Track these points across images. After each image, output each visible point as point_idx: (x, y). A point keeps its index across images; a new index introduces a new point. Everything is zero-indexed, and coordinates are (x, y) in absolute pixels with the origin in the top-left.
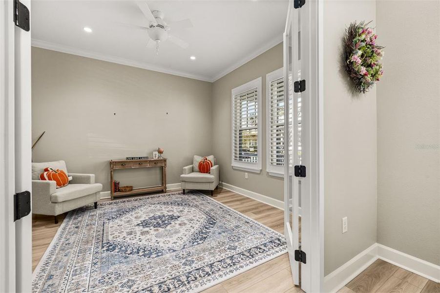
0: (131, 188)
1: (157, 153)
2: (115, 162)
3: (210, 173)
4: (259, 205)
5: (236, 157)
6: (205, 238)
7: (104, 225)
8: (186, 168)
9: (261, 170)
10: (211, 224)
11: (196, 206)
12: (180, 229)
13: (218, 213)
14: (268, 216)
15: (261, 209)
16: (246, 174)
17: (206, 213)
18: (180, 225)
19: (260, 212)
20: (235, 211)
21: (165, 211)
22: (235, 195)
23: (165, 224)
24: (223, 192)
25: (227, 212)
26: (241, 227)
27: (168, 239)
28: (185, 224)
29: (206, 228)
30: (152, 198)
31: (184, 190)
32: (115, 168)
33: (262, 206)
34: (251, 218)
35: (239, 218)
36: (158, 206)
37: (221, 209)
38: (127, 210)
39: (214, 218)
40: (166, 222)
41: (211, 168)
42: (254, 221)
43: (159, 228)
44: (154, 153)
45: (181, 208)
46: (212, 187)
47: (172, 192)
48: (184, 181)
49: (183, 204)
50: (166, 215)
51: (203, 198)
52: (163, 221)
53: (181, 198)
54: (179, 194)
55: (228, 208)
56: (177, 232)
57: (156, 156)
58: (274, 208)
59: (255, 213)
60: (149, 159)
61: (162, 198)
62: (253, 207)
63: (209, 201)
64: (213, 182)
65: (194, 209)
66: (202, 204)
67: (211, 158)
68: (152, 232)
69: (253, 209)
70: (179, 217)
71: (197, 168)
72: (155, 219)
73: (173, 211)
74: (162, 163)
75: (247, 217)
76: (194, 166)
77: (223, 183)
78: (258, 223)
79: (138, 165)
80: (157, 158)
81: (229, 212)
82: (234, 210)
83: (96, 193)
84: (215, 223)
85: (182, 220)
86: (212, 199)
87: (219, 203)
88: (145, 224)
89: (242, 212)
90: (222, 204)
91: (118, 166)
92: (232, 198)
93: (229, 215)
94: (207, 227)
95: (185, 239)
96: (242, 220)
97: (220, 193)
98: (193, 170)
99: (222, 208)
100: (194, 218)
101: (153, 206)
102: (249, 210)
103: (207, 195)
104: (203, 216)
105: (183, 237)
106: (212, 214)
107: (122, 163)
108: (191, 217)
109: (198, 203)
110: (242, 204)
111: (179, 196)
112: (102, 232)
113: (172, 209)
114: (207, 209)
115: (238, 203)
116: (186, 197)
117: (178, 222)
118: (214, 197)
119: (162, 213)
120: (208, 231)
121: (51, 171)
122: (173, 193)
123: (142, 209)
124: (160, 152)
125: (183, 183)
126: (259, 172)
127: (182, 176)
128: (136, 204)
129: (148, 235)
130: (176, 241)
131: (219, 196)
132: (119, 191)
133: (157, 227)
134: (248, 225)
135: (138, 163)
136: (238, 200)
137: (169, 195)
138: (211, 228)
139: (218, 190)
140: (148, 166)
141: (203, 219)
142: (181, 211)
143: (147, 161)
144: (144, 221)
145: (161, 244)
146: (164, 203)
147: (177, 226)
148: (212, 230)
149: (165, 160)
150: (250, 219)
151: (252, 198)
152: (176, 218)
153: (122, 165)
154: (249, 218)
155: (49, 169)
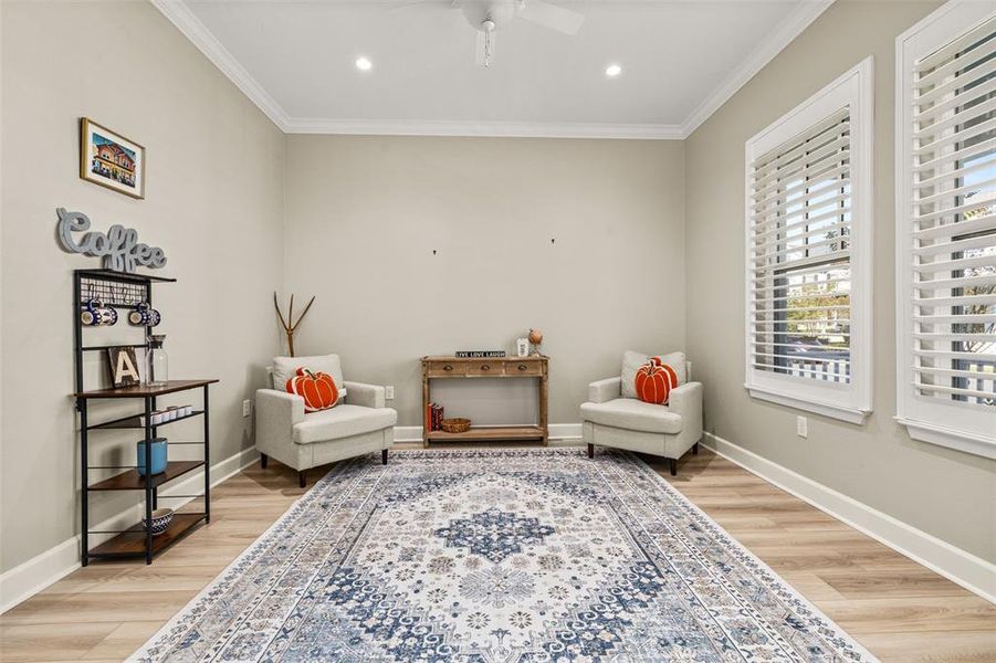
0: (465, 424)
1: (526, 342)
2: (432, 362)
3: (667, 405)
4: (862, 549)
5: (759, 359)
6: (605, 646)
7: (372, 513)
8: (597, 384)
9: (868, 415)
10: (643, 589)
11: (614, 504)
12: (537, 580)
13: (680, 546)
14: (908, 615)
15: (870, 570)
16: (802, 419)
17: (638, 538)
18: (543, 561)
19: (861, 585)
20: (747, 552)
21: (522, 500)
22: (753, 487)
23: (505, 546)
24: (714, 468)
25: (712, 549)
26: (763, 639)
27: (487, 609)
28: (558, 562)
29: (621, 601)
30: (508, 455)
31: (591, 446)
32: (433, 374)
33: (870, 557)
34: (816, 602)
35: (761, 590)
36: (512, 483)
37: (694, 535)
38: (440, 481)
39: (658, 564)
40: (510, 541)
41: (672, 391)
42: (832, 626)
43: (482, 559)
44: (520, 342)
45: (568, 500)
46: (674, 449)
47: (562, 445)
48: (591, 421)
49: (579, 489)
50: (520, 516)
51: (642, 478)
52: (503, 536)
53: (581, 467)
54: (579, 454)
55: (722, 531)
56: (523, 590)
57: (523, 350)
58: (936, 582)
59: (835, 584)
60: (507, 358)
61: (531, 460)
62: (830, 551)
63: (657, 494)
64: (676, 434)
65: (602, 512)
66: (634, 500)
67: (675, 361)
68: (460, 568)
69: (829, 561)
70: (550, 531)
71: (630, 387)
72: (486, 523)
73: (541, 507)
74: (536, 368)
75: (796, 595)
76: (624, 380)
77: (717, 438)
78: (849, 640)
79: (480, 371)
80: (526, 354)
81: (721, 551)
82: (743, 549)
83: (384, 429)
84: (658, 587)
85: (555, 544)
86: (670, 486)
87: (692, 505)
88: (455, 534)
89: (779, 563)
90: (701, 513)
91: (438, 372)
92: (744, 496)
93: (722, 565)
94: (626, 596)
95: (537, 625)
96: (772, 606)
97: (704, 468)
98: (619, 393)
99: (696, 529)
100: (593, 547)
101: (500, 479)
102: (810, 563)
103: (656, 469)
104: (624, 546)
105: (535, 615)
106: (658, 545)
107: (446, 365)
108: (584, 540)
109: (621, 495)
110: (780, 525)
111: (576, 461)
112: (356, 534)
113: (541, 500)
114: (644, 524)
115: (764, 519)
116: (594, 465)
117: (540, 550)
118: (679, 480)
119: (512, 507)
120: (624, 616)
121: (306, 374)
122: (564, 449)
123: (472, 483)
124: (535, 341)
125: (589, 426)
126: (859, 421)
127: (585, 406)
128: (466, 465)
129: (443, 577)
130: (506, 626)
131: (697, 480)
132: (441, 428)
133: (479, 552)
134: (799, 642)
135: (481, 365)
136: (766, 509)
137: (553, 454)
138: (636, 608)
139: (700, 458)
140: (503, 374)
141: (622, 558)
142: (564, 512)
143: (501, 362)
144: (459, 523)
145: (461, 625)
146: (530, 478)
147: (533, 566)
148: (638, 616)
149: (544, 362)
150: (809, 607)
151: (826, 510)
152: (541, 535)
153: (445, 369)
154: (803, 601)
155: (303, 371)
